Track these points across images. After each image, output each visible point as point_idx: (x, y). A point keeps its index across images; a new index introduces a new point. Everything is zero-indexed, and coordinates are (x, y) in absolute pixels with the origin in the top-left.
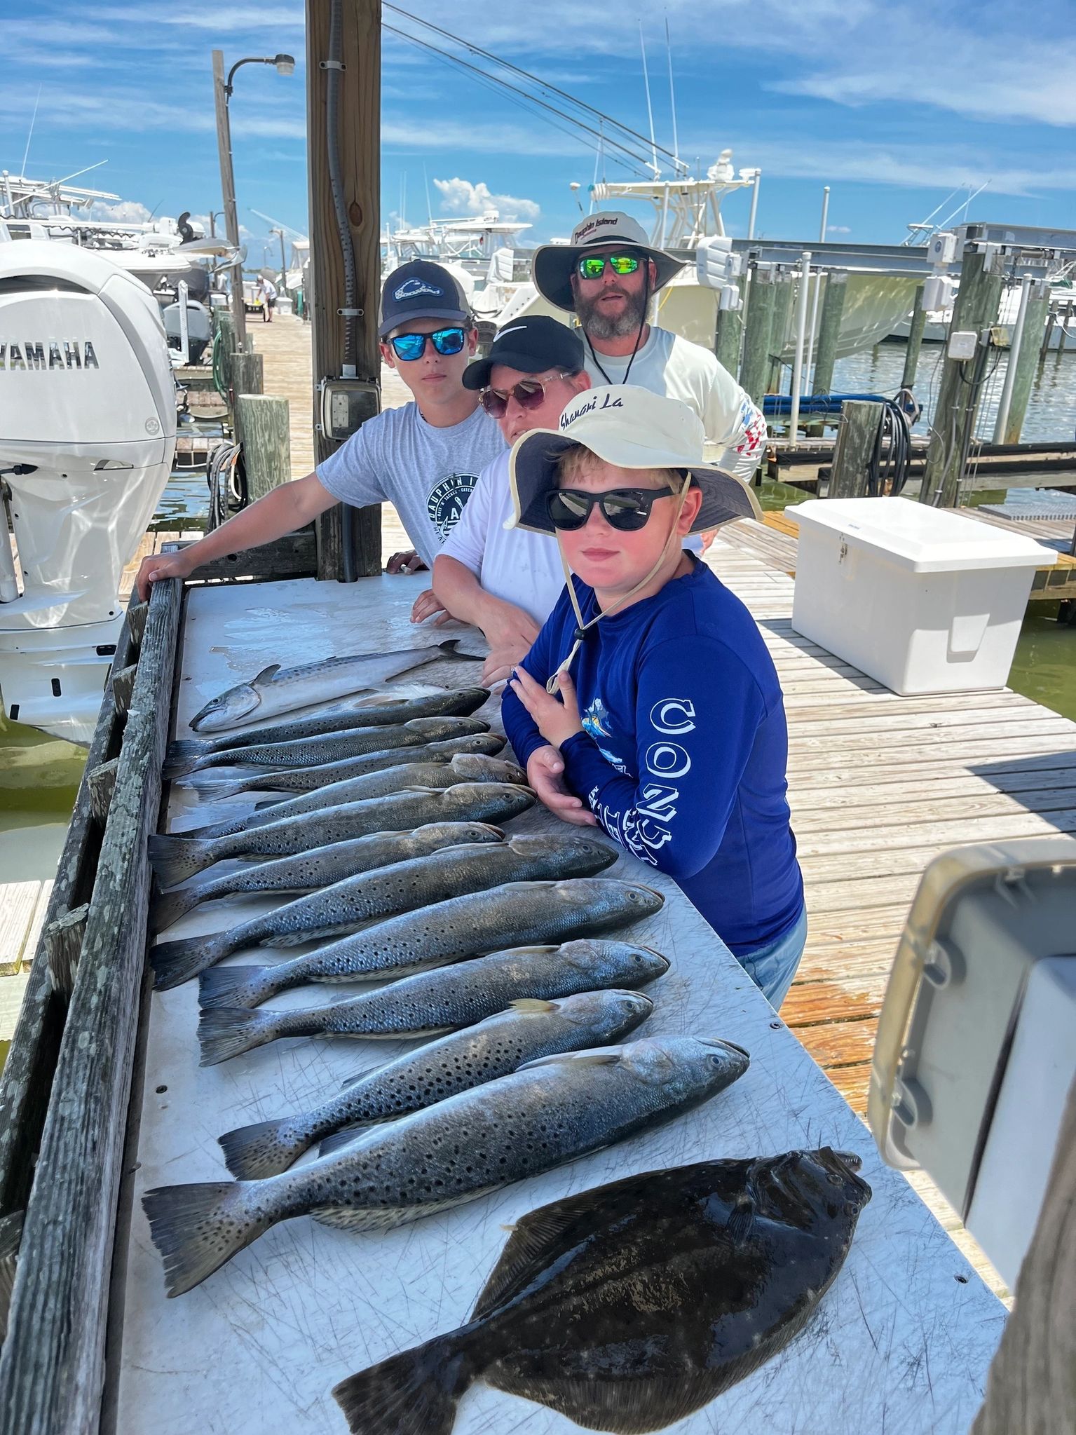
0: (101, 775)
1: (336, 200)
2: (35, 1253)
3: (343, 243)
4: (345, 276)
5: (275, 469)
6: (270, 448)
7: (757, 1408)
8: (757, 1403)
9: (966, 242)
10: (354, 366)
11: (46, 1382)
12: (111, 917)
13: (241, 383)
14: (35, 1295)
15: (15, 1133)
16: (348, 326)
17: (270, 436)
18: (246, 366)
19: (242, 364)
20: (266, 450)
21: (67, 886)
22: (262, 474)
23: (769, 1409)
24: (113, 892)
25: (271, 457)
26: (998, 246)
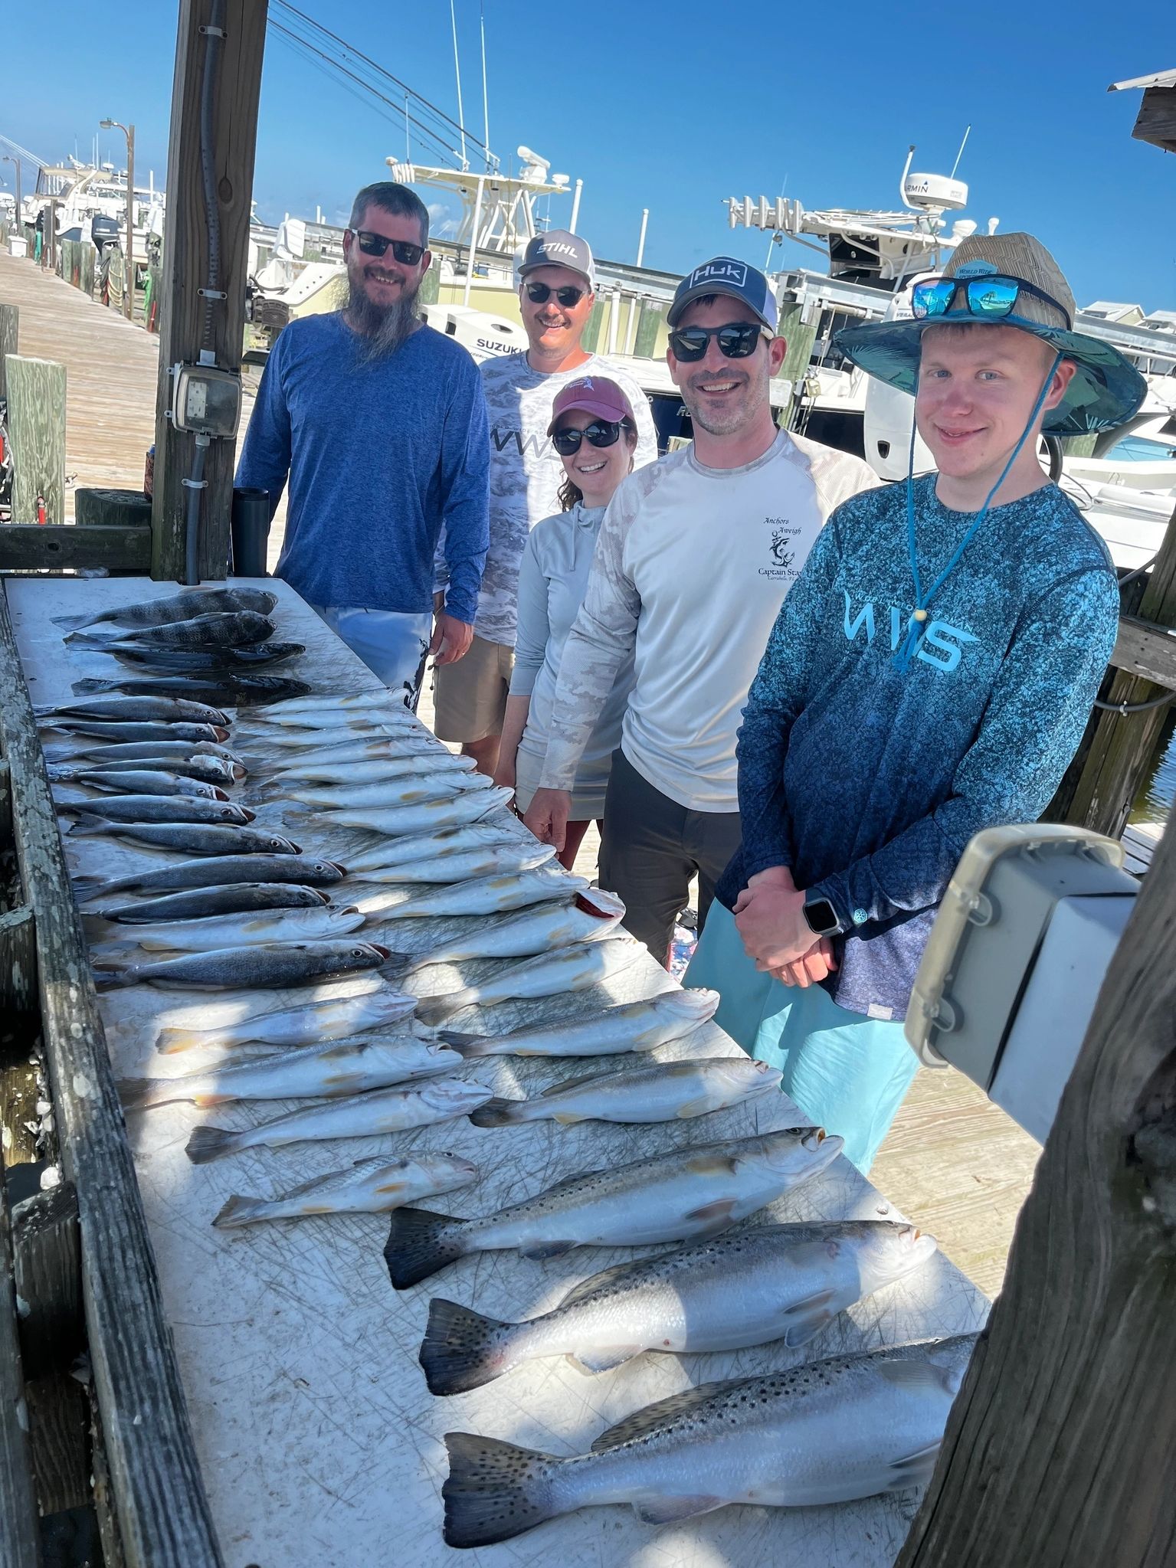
1: (205, 172)
2: (97, 1214)
3: (211, 219)
4: (209, 255)
5: (47, 445)
6: (42, 420)
9: (787, 290)
10: (213, 353)
11: (148, 1320)
12: (61, 917)
14: (110, 1249)
16: (210, 309)
17: (42, 406)
20: (36, 421)
22: (31, 449)
24: (54, 893)
25: (42, 430)
26: (816, 297)
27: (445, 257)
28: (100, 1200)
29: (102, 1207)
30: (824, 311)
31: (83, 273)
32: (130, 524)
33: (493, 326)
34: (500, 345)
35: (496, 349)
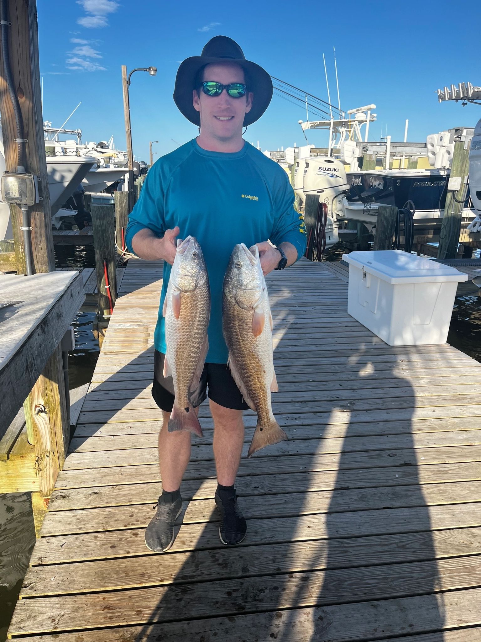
9: (455, 136)
10: (23, 167)
16: (19, 147)
17: (103, 222)
20: (101, 228)
22: (100, 240)
25: (104, 232)
33: (325, 161)
34: (329, 168)
35: (327, 170)
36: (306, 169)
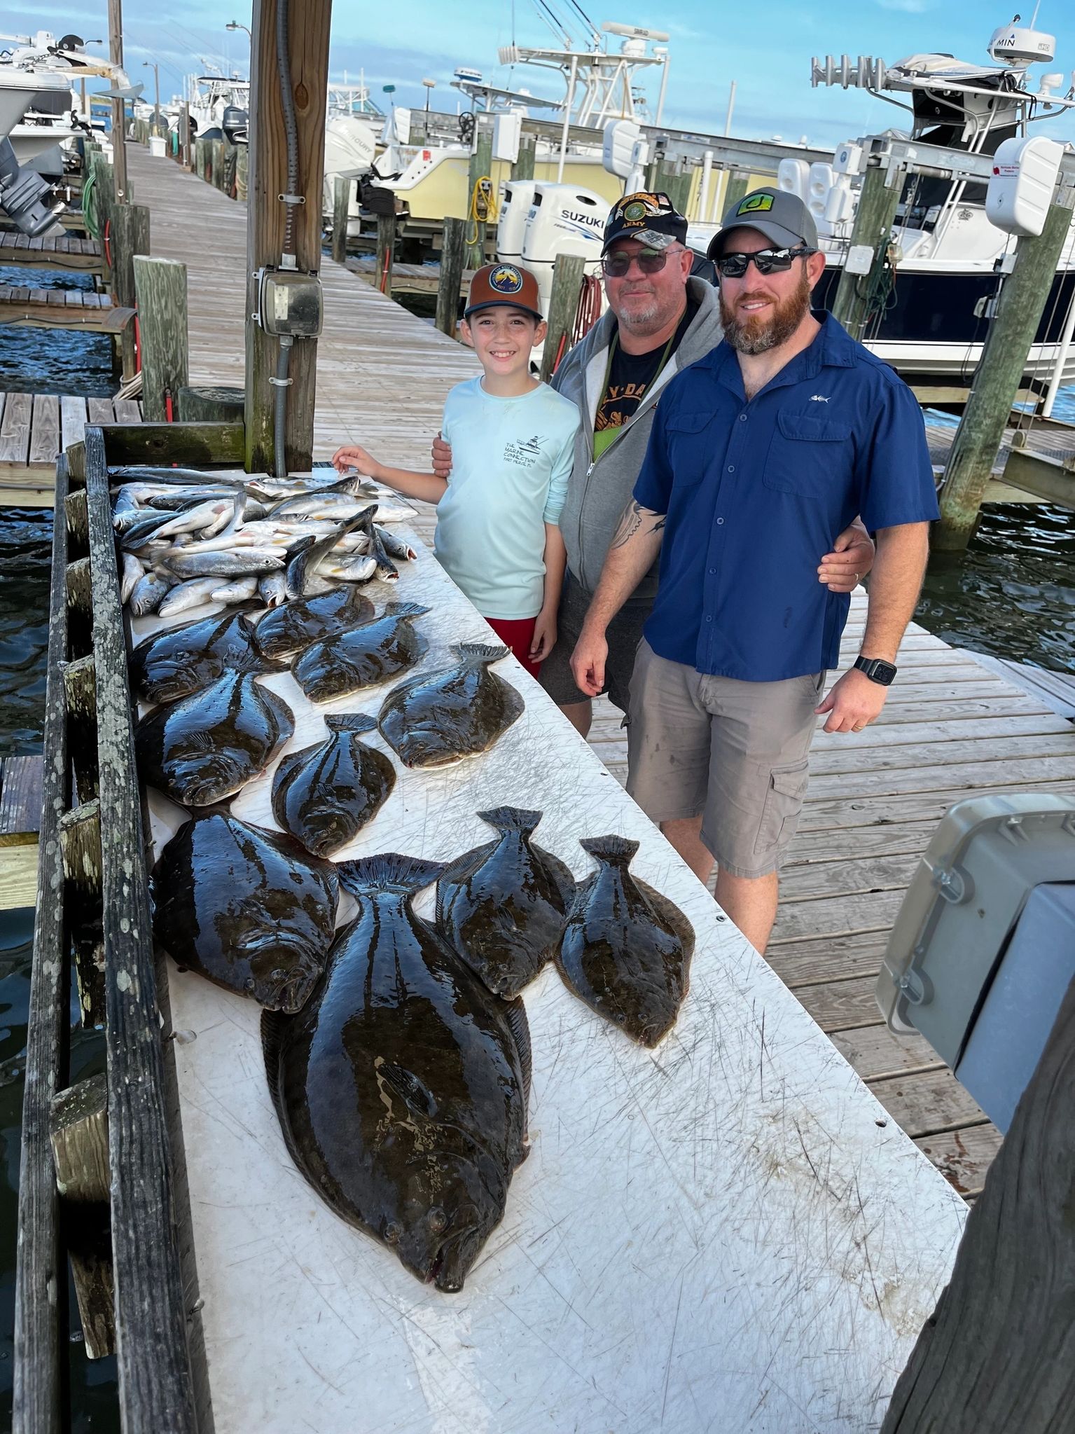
0: (78, 672)
1: (283, 79)
3: (289, 125)
4: (288, 161)
5: (172, 339)
6: (167, 316)
7: (727, 1223)
8: (726, 1220)
9: (871, 155)
10: (294, 257)
12: (124, 813)
13: (126, 237)
15: (59, 1008)
16: (289, 213)
17: (166, 303)
18: (131, 219)
19: (127, 216)
20: (162, 317)
21: (58, 777)
22: (158, 343)
23: (737, 1225)
24: (120, 788)
25: (167, 326)
26: (900, 161)
27: (540, 136)
28: (128, 1095)
29: (128, 1102)
30: (908, 174)
31: (214, 170)
32: (225, 420)
33: (578, 197)
34: (584, 217)
35: (580, 220)
36: (536, 208)
